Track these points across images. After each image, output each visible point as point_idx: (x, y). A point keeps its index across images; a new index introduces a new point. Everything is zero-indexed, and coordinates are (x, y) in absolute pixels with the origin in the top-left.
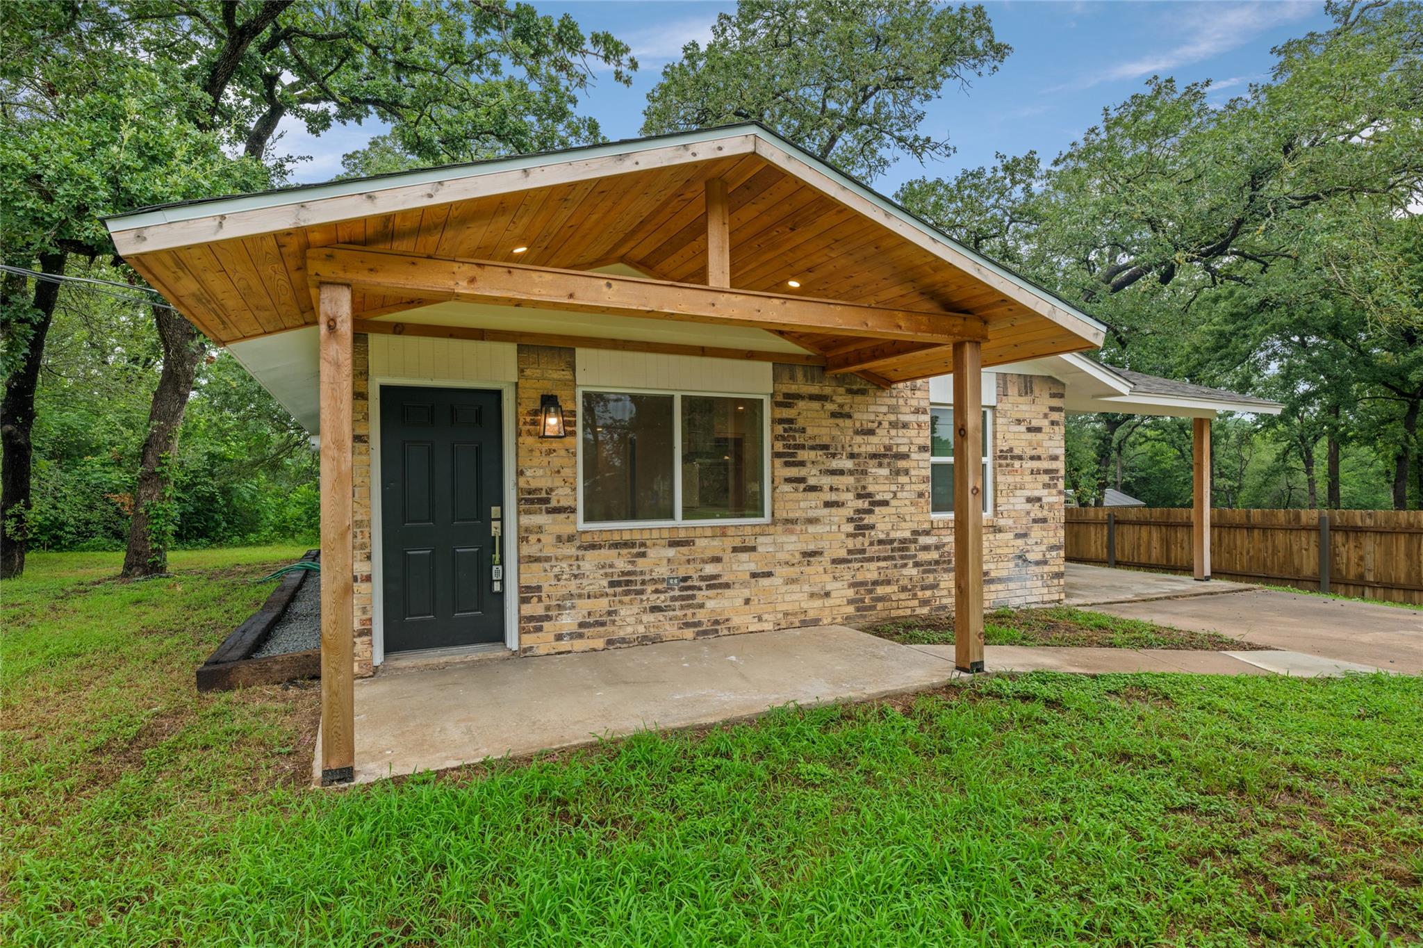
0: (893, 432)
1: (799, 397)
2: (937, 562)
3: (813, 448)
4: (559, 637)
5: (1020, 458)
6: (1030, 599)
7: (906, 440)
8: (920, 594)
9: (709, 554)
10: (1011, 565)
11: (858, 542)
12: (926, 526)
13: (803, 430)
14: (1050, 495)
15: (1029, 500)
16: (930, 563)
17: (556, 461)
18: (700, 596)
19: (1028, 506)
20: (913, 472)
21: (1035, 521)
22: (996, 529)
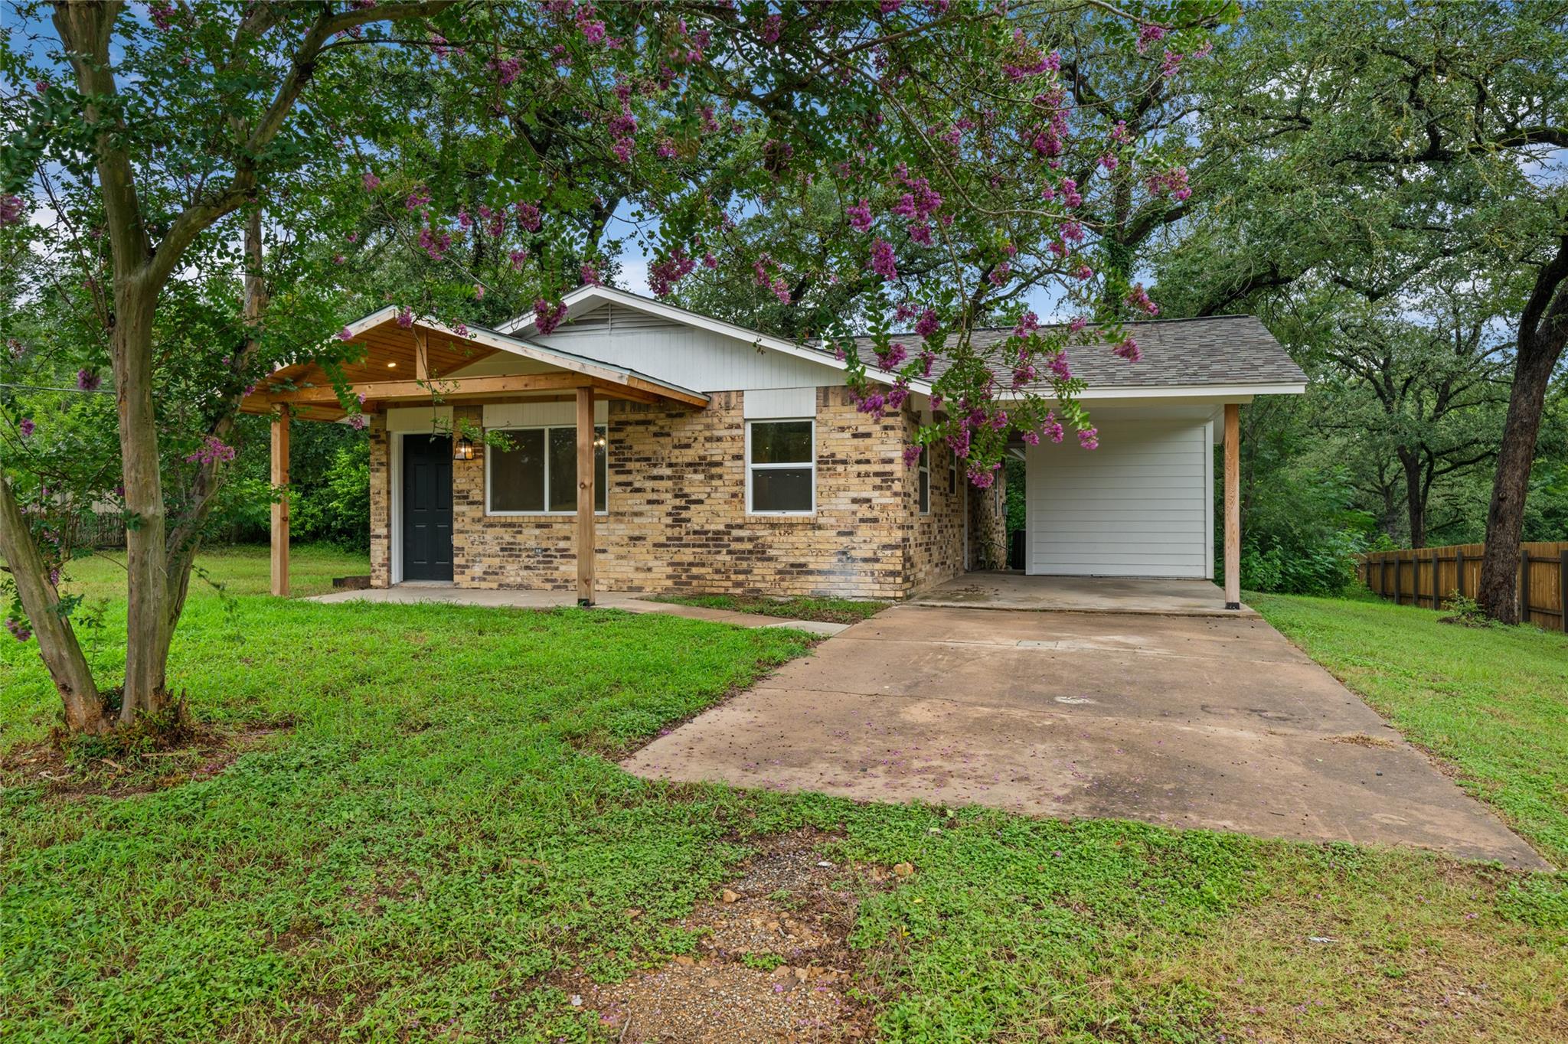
0: (708, 445)
1: (627, 423)
2: (750, 552)
3: (638, 460)
4: (473, 579)
5: (844, 462)
6: (856, 593)
7: (719, 451)
8: (733, 577)
9: (561, 534)
10: (834, 559)
11: (676, 532)
12: (739, 521)
13: (631, 448)
14: (881, 496)
15: (855, 501)
16: (743, 552)
17: (472, 474)
19: (855, 507)
20: (726, 477)
21: (862, 520)
22: (815, 526)
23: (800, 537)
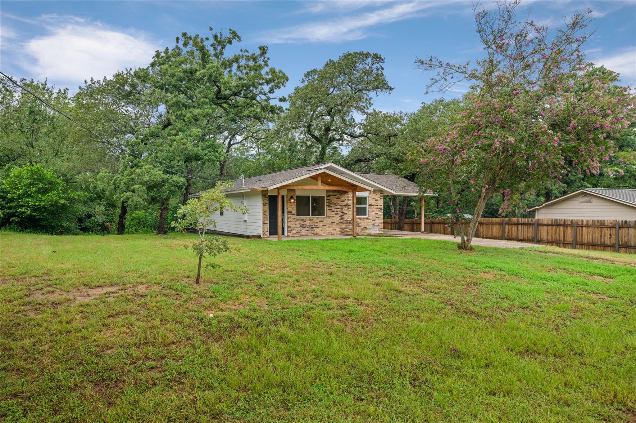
0: (348, 201)
1: (331, 195)
2: (356, 225)
3: (333, 204)
4: (292, 234)
5: (374, 206)
6: (375, 233)
7: (350, 203)
9: (316, 222)
10: (372, 226)
11: (341, 221)
13: (332, 201)
14: (380, 213)
15: (375, 214)
17: (293, 207)
18: (314, 229)
20: (351, 208)
21: (376, 218)
22: (368, 219)
23: (365, 221)
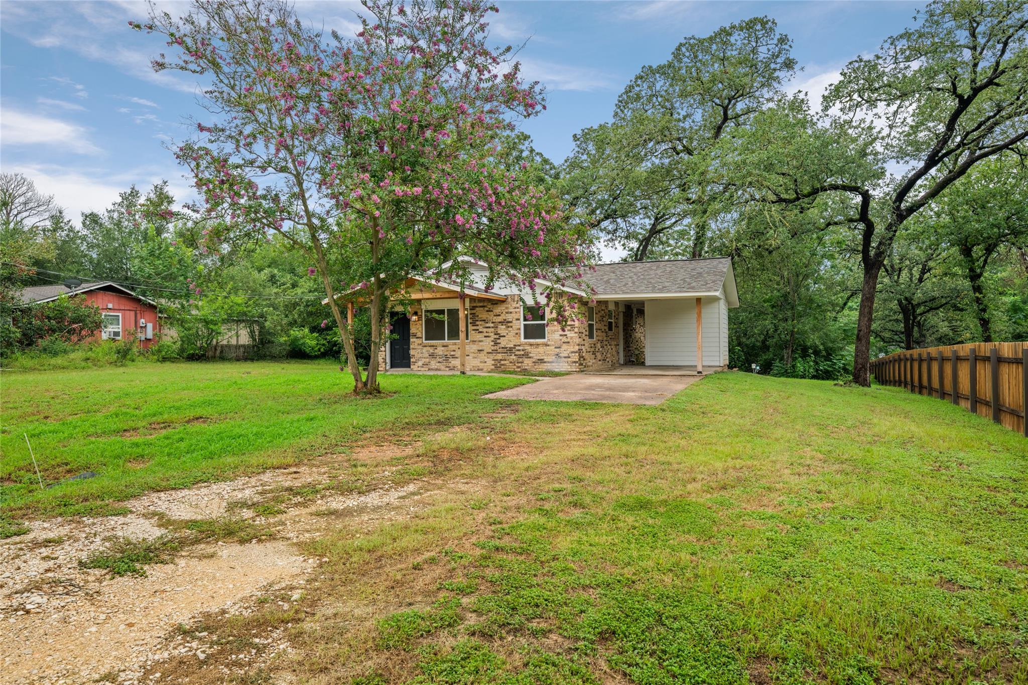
0: (506, 315)
1: (477, 307)
2: (523, 355)
3: (481, 321)
4: (418, 367)
6: (561, 369)
7: (511, 317)
8: (517, 364)
9: (452, 349)
10: (554, 357)
11: (495, 348)
12: (519, 343)
13: (478, 316)
15: (561, 335)
16: (520, 355)
17: (417, 326)
18: (450, 360)
19: (561, 338)
20: (513, 327)
21: (564, 343)
22: (547, 345)
23: (541, 349)
